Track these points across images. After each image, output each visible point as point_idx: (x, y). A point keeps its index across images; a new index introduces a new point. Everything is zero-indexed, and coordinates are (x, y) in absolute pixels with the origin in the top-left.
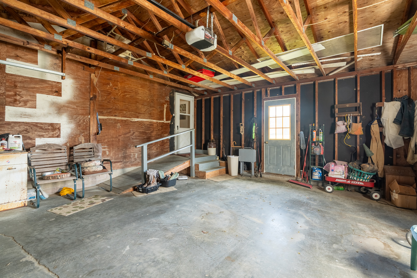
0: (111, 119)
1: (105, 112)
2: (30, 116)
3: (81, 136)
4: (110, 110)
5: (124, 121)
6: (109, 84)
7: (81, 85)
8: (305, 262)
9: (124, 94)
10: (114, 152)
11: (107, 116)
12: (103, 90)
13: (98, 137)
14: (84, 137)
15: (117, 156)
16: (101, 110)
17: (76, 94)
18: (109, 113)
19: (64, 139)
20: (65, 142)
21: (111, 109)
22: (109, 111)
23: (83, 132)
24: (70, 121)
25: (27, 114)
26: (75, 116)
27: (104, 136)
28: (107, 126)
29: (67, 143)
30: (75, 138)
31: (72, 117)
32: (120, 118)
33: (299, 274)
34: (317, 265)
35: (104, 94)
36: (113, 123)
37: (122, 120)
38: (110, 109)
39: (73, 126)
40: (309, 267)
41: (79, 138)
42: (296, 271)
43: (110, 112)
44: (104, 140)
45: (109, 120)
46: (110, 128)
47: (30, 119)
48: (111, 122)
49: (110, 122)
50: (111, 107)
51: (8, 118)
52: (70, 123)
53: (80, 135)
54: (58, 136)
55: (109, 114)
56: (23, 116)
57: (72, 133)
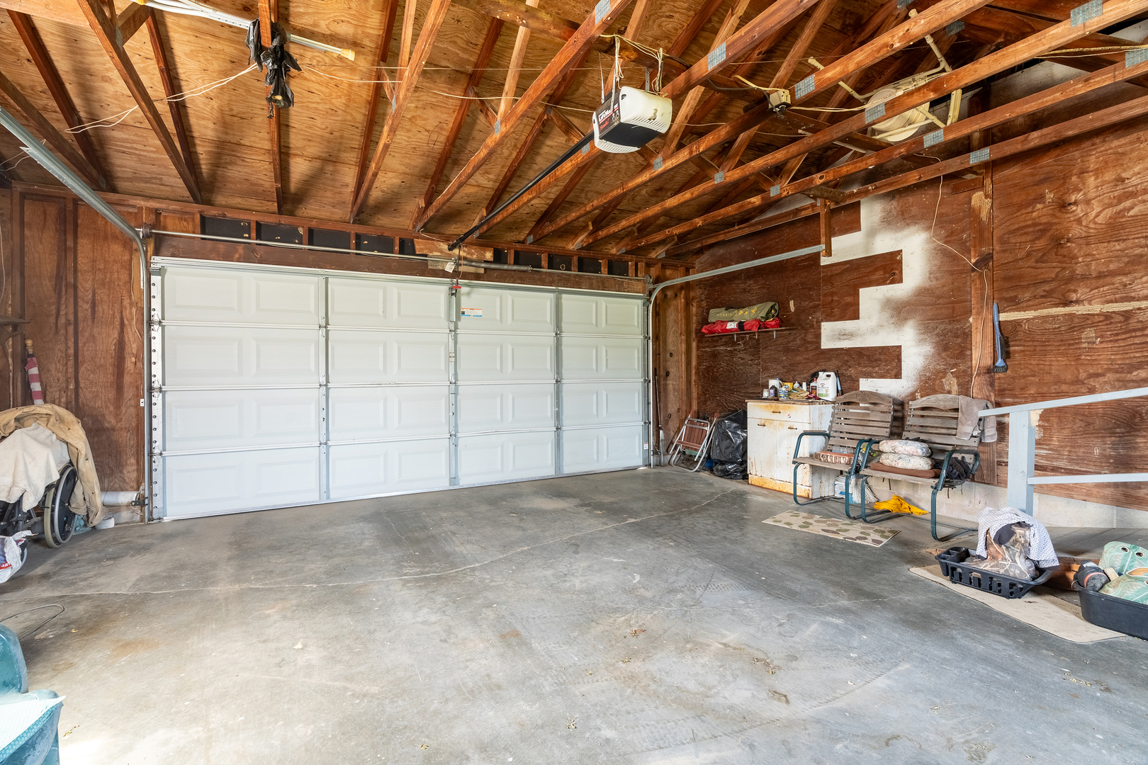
0: (1052, 316)
1: (1027, 295)
2: (852, 335)
3: (949, 376)
4: (1047, 288)
5: (1121, 319)
6: (1041, 198)
7: (946, 237)
8: (392, 733)
9: (1116, 209)
10: (1066, 432)
11: (1035, 307)
12: (1016, 226)
13: (999, 378)
14: (957, 378)
15: (1082, 450)
16: (1012, 294)
17: (935, 265)
18: (1043, 297)
19: (910, 383)
20: (911, 390)
21: (1053, 280)
22: (1040, 290)
23: (955, 365)
24: (922, 337)
25: (847, 332)
26: (932, 324)
27: (1024, 377)
28: (1033, 341)
29: (916, 391)
30: (935, 380)
31: (926, 329)
32: (1096, 308)
33: (386, 698)
34: (362, 749)
35: (1023, 239)
36: (1063, 329)
37: (1108, 316)
38: (1045, 282)
39: (928, 349)
40: (376, 729)
41: (944, 380)
42: (395, 700)
43: (1048, 294)
44: (1022, 389)
45: (1046, 322)
46: (1049, 348)
47: (851, 342)
48: (1050, 326)
49: (1048, 326)
50: (1053, 275)
51: (826, 344)
52: (921, 341)
53: (944, 373)
54: (898, 375)
55: (1044, 300)
56: (842, 337)
57: (925, 369)
